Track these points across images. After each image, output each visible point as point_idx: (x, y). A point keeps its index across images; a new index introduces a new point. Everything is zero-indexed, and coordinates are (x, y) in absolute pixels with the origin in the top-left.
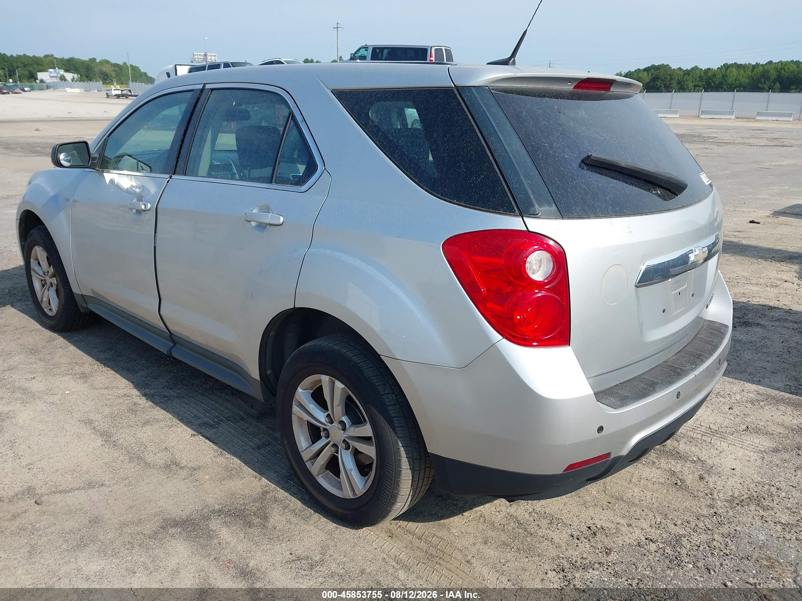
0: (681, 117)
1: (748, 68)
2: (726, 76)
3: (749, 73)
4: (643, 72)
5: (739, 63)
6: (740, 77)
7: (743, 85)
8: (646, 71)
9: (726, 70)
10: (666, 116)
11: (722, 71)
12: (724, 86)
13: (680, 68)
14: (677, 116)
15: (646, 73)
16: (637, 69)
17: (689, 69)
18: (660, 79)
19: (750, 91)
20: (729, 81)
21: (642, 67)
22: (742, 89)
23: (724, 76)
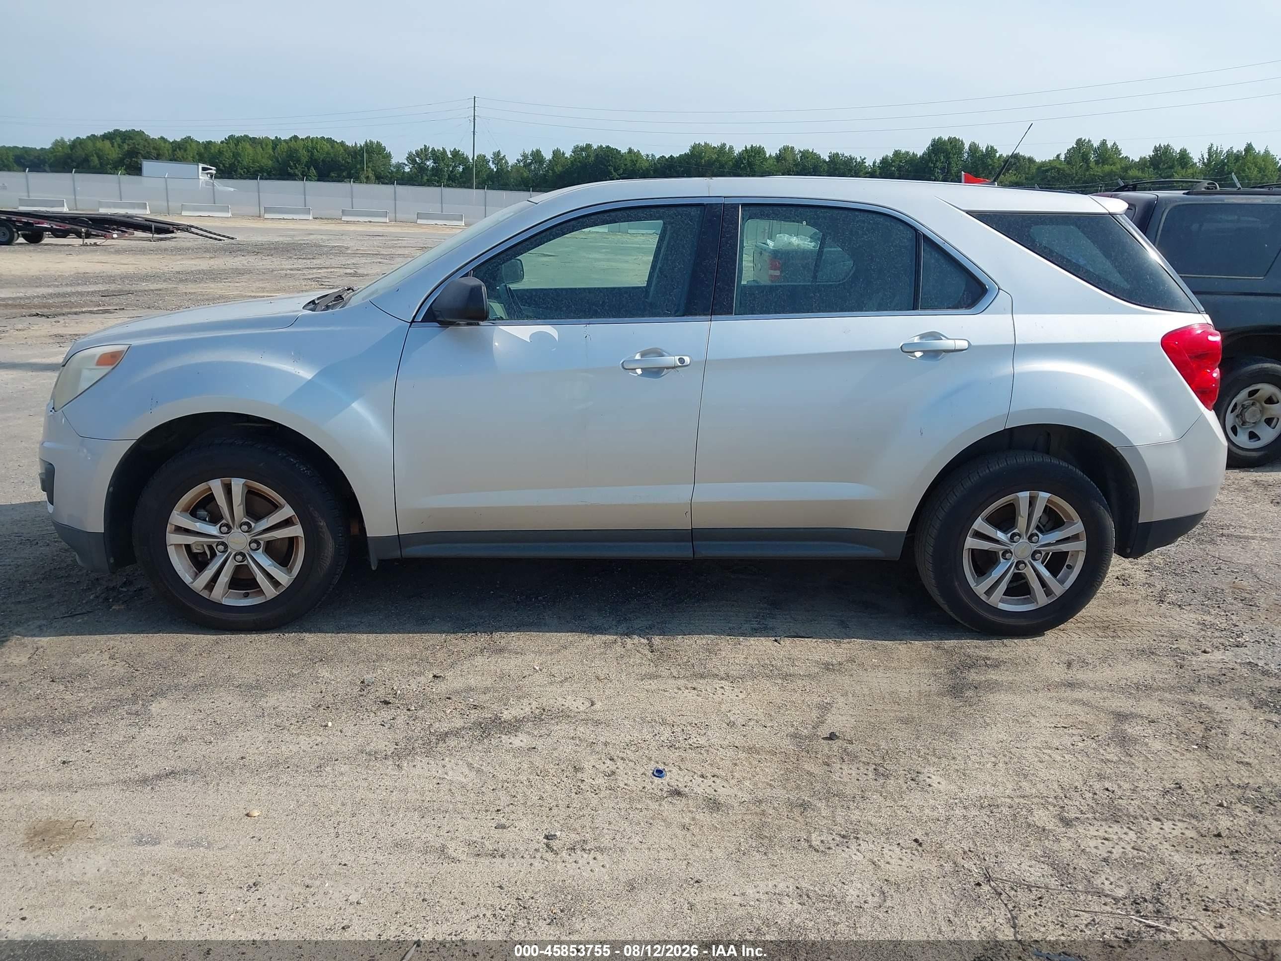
0: (234, 216)
1: (267, 145)
2: (239, 154)
3: (271, 151)
4: (103, 140)
5: (251, 136)
6: (259, 157)
7: (267, 170)
8: (107, 139)
9: (237, 145)
10: (211, 214)
11: (231, 147)
12: (240, 170)
13: (162, 138)
14: (230, 215)
15: (107, 143)
16: (89, 135)
17: (178, 140)
18: (140, 153)
19: (278, 179)
20: (245, 163)
21: (99, 133)
22: (265, 174)
23: (236, 155)
